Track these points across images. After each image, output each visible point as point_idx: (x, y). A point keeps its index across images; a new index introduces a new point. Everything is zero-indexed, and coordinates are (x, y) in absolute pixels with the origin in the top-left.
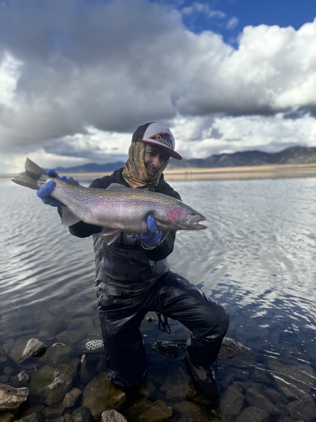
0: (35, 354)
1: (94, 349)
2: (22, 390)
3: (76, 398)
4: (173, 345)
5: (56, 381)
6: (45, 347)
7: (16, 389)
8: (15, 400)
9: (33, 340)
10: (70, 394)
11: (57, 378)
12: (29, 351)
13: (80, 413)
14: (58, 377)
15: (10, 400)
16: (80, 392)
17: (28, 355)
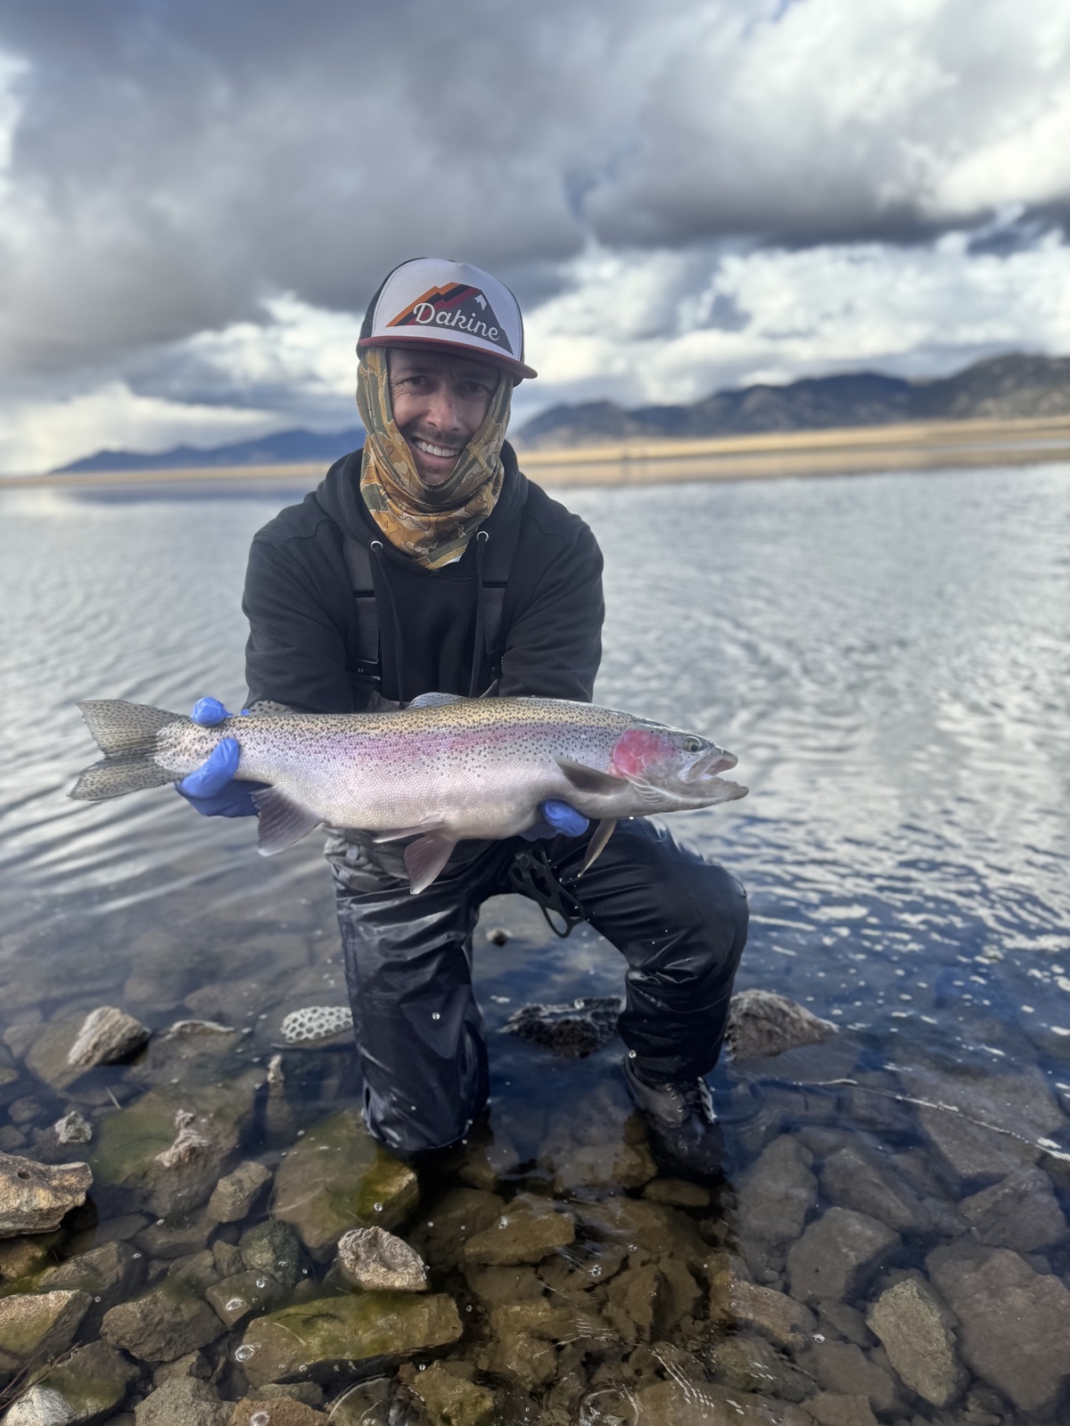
0: (113, 1056)
1: (311, 1036)
2: (66, 1172)
3: (255, 1193)
4: (578, 1018)
5: (183, 1142)
6: (144, 1033)
7: (47, 1167)
8: (45, 1203)
9: (103, 1012)
10: (233, 1180)
11: (186, 1131)
12: (90, 1048)
13: (265, 1241)
14: (189, 1127)
15: (27, 1202)
16: (267, 1175)
17: (88, 1061)
